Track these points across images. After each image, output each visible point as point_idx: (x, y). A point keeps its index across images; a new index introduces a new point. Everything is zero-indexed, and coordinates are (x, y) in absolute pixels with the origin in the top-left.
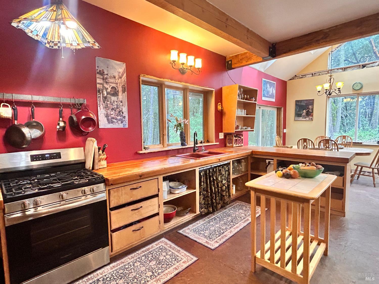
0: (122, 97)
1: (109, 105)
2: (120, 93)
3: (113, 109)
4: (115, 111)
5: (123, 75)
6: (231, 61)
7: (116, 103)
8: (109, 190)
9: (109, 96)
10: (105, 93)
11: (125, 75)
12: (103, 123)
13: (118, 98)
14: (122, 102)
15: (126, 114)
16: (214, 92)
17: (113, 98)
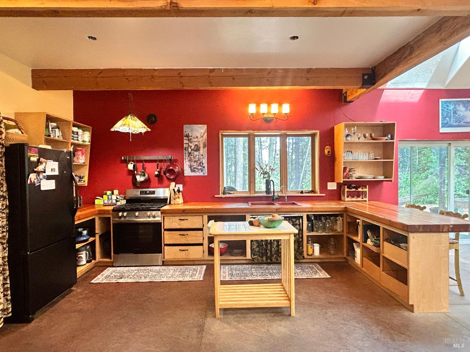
0: (203, 151)
1: (192, 159)
2: (201, 149)
3: (195, 161)
4: (197, 162)
5: (204, 134)
6: (346, 92)
7: (198, 157)
8: (164, 217)
9: (192, 152)
10: (190, 150)
11: (206, 134)
12: (187, 172)
13: (199, 153)
14: (202, 155)
15: (206, 165)
16: (318, 134)
17: (196, 153)
